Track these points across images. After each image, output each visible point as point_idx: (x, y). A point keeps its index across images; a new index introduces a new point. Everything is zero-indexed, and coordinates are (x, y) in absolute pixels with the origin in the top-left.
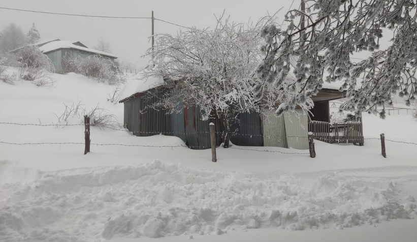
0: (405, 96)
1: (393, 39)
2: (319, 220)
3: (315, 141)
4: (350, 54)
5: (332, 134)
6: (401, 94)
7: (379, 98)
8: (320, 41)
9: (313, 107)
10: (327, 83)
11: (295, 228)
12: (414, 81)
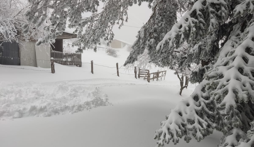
0: (107, 40)
1: (103, 8)
2: (60, 110)
3: (55, 63)
4: (82, 12)
5: (64, 60)
6: (105, 39)
7: (95, 40)
8: (67, 2)
9: (54, 43)
10: (69, 28)
11: (45, 115)
12: (111, 33)
